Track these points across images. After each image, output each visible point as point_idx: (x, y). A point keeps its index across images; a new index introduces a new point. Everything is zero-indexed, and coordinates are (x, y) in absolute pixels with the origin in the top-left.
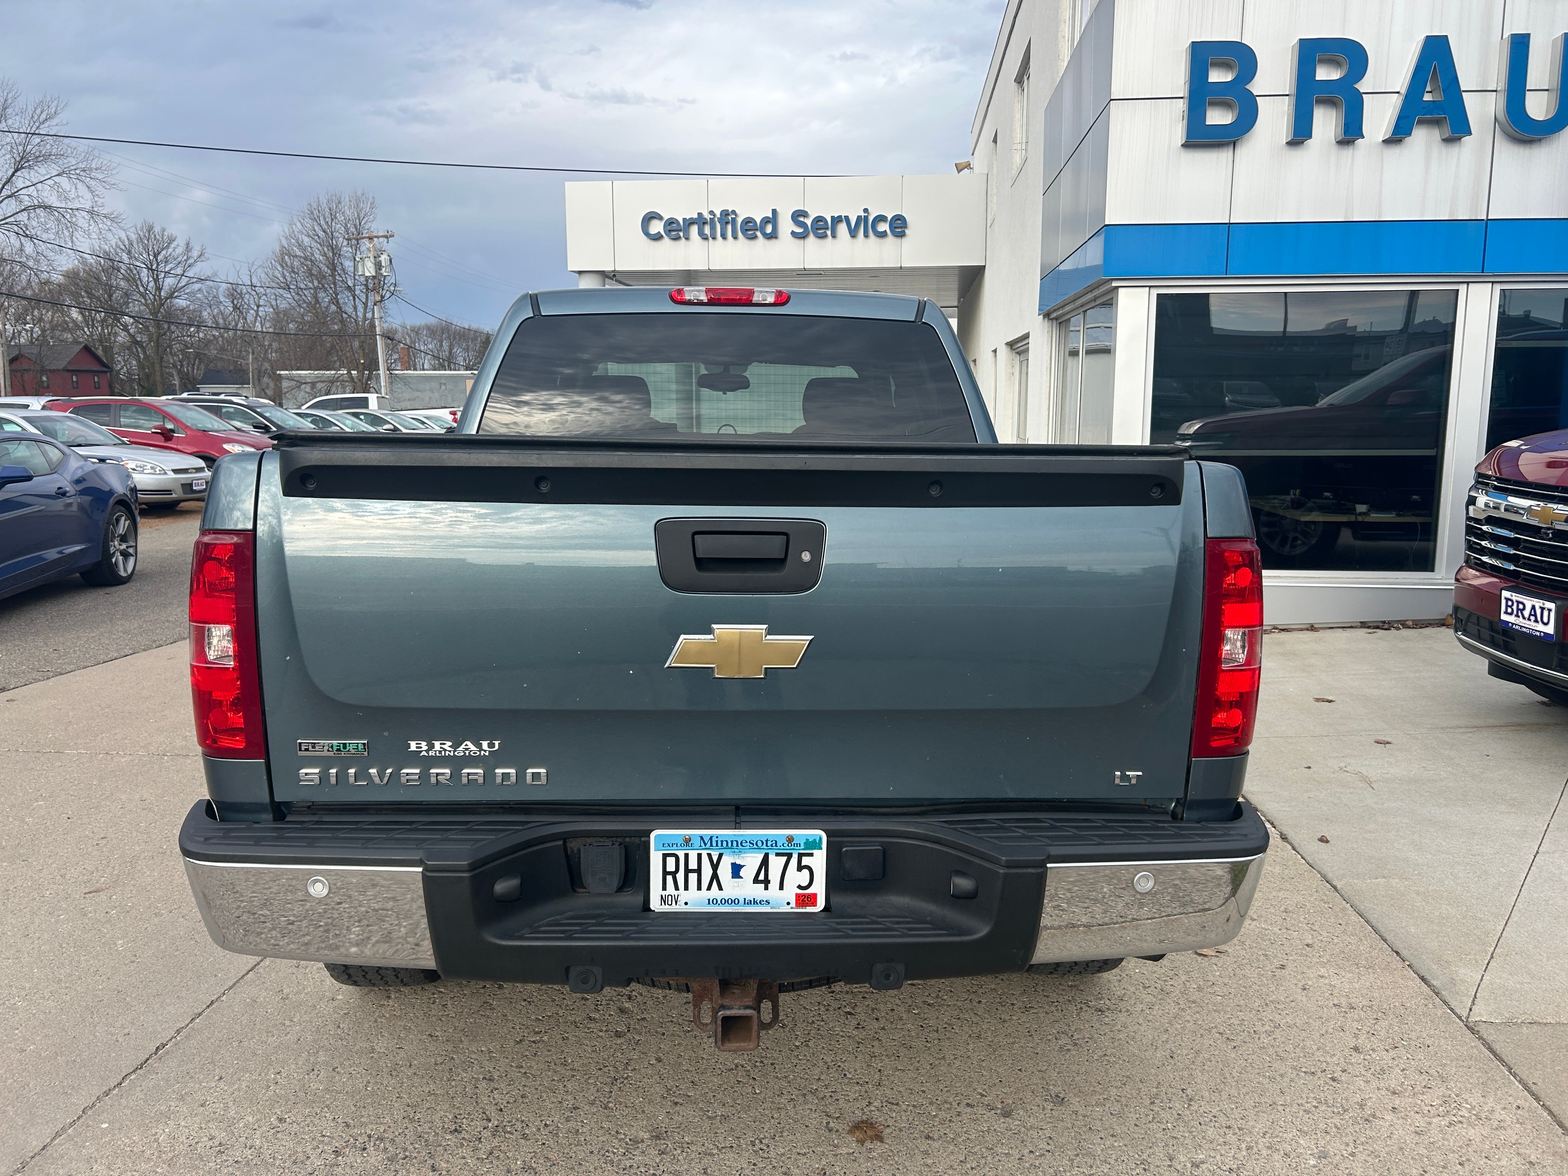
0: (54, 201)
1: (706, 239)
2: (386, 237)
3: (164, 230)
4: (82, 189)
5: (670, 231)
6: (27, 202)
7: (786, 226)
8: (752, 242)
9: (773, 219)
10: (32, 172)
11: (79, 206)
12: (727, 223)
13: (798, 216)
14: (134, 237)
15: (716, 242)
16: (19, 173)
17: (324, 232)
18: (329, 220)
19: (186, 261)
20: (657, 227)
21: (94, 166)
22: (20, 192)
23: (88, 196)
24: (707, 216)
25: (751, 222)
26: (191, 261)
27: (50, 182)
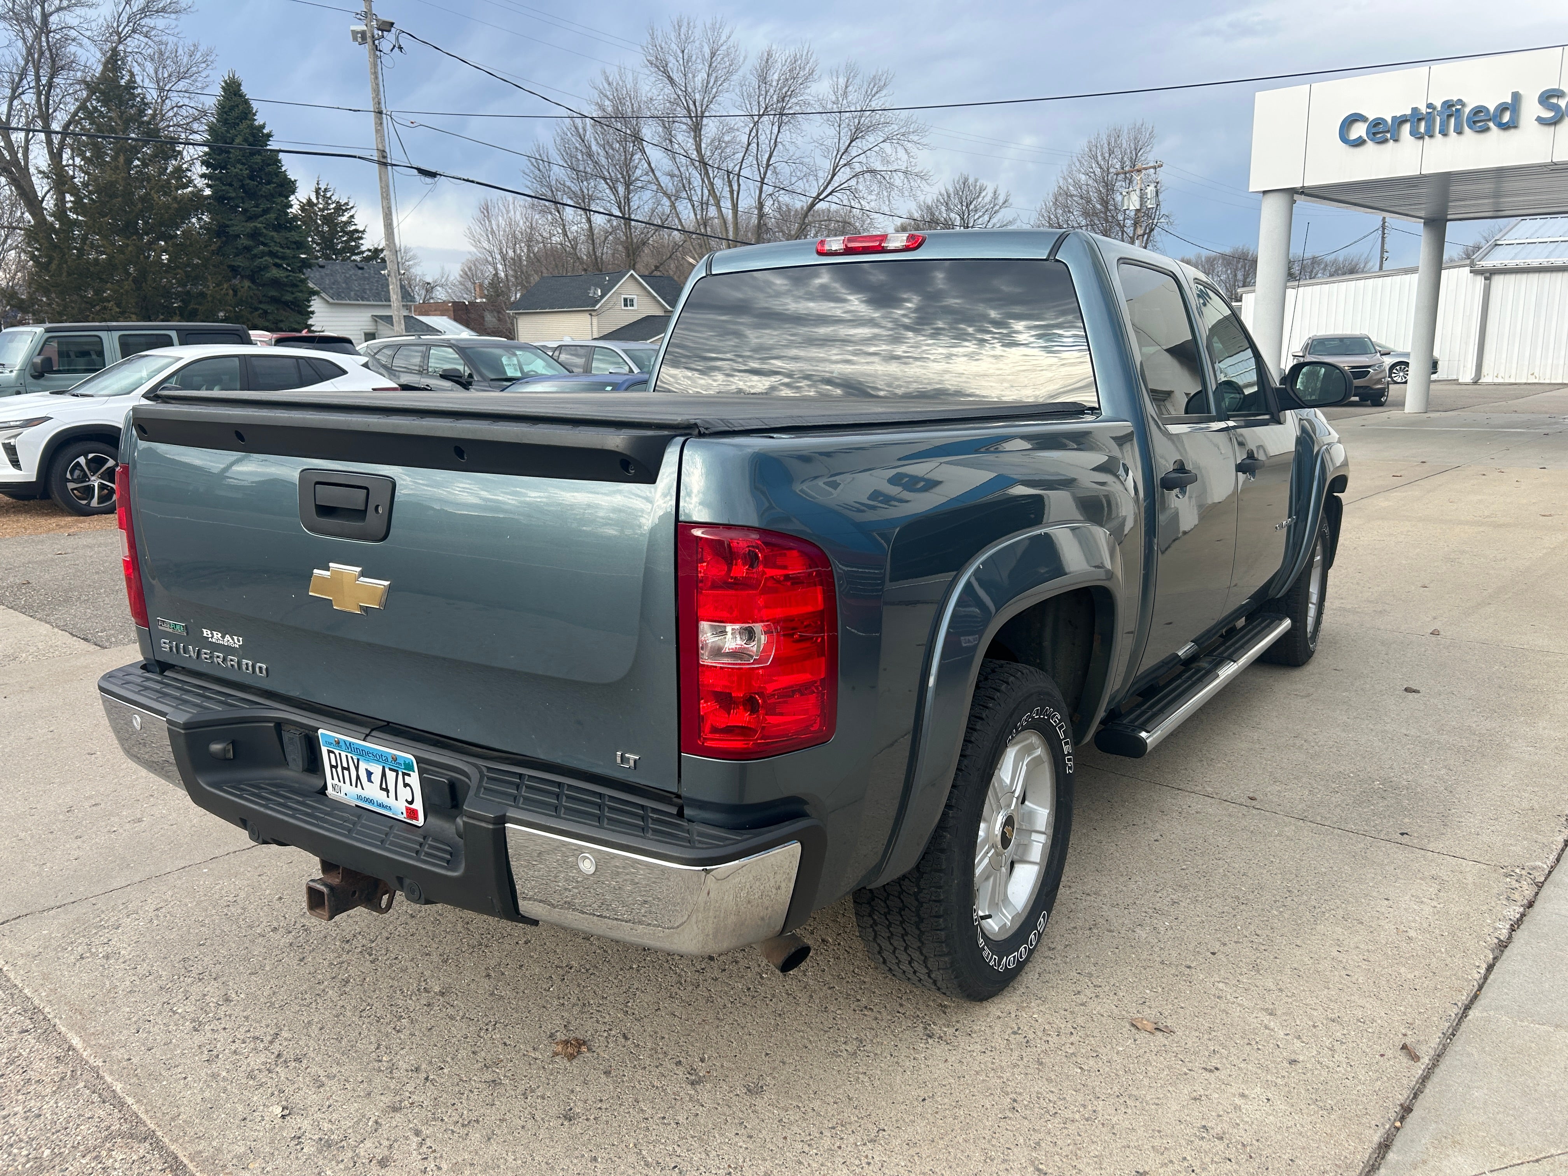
0: (878, 166)
1: (1421, 138)
2: (1155, 168)
3: (976, 181)
4: (901, 152)
5: (1374, 134)
6: (858, 168)
7: (1532, 109)
8: (1482, 136)
9: (1514, 104)
10: (864, 141)
11: (897, 167)
12: (1450, 116)
13: (1547, 98)
14: (951, 190)
15: (1433, 141)
16: (854, 144)
17: (1101, 168)
18: (1107, 155)
19: (992, 208)
20: (1359, 130)
21: (911, 130)
22: (854, 160)
23: (905, 157)
24: (1424, 110)
25: (1481, 112)
26: (997, 207)
27: (877, 149)
